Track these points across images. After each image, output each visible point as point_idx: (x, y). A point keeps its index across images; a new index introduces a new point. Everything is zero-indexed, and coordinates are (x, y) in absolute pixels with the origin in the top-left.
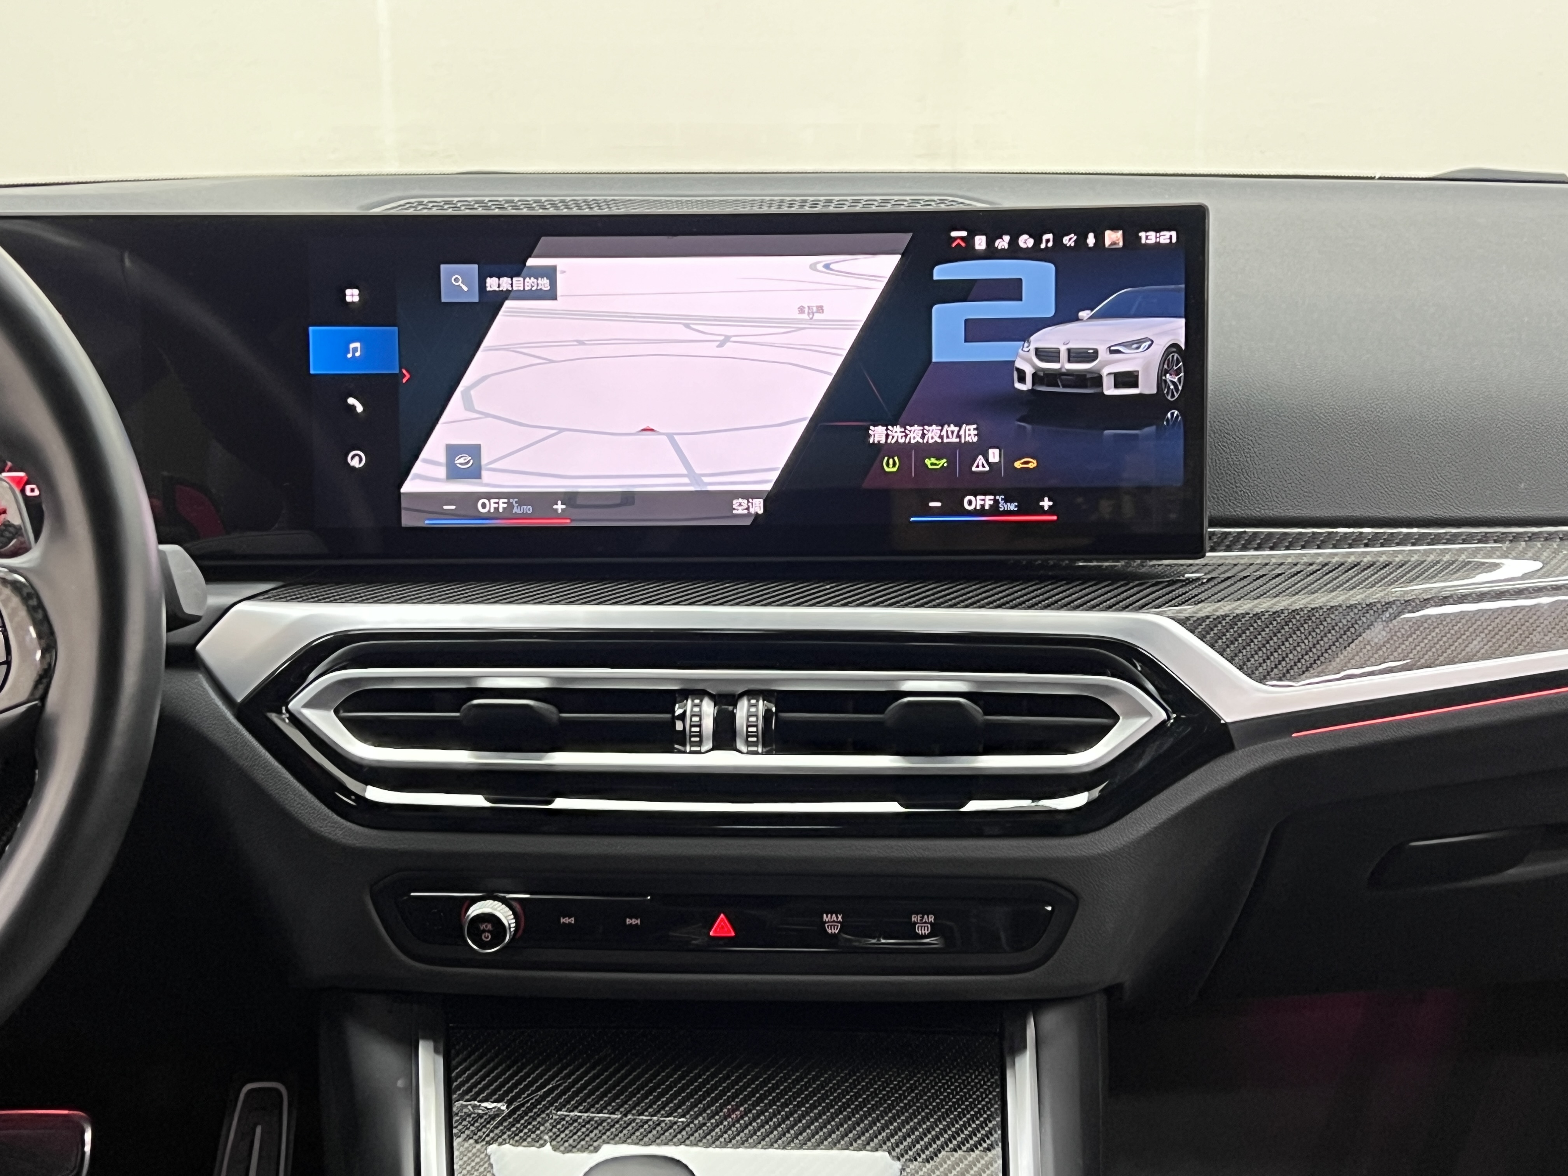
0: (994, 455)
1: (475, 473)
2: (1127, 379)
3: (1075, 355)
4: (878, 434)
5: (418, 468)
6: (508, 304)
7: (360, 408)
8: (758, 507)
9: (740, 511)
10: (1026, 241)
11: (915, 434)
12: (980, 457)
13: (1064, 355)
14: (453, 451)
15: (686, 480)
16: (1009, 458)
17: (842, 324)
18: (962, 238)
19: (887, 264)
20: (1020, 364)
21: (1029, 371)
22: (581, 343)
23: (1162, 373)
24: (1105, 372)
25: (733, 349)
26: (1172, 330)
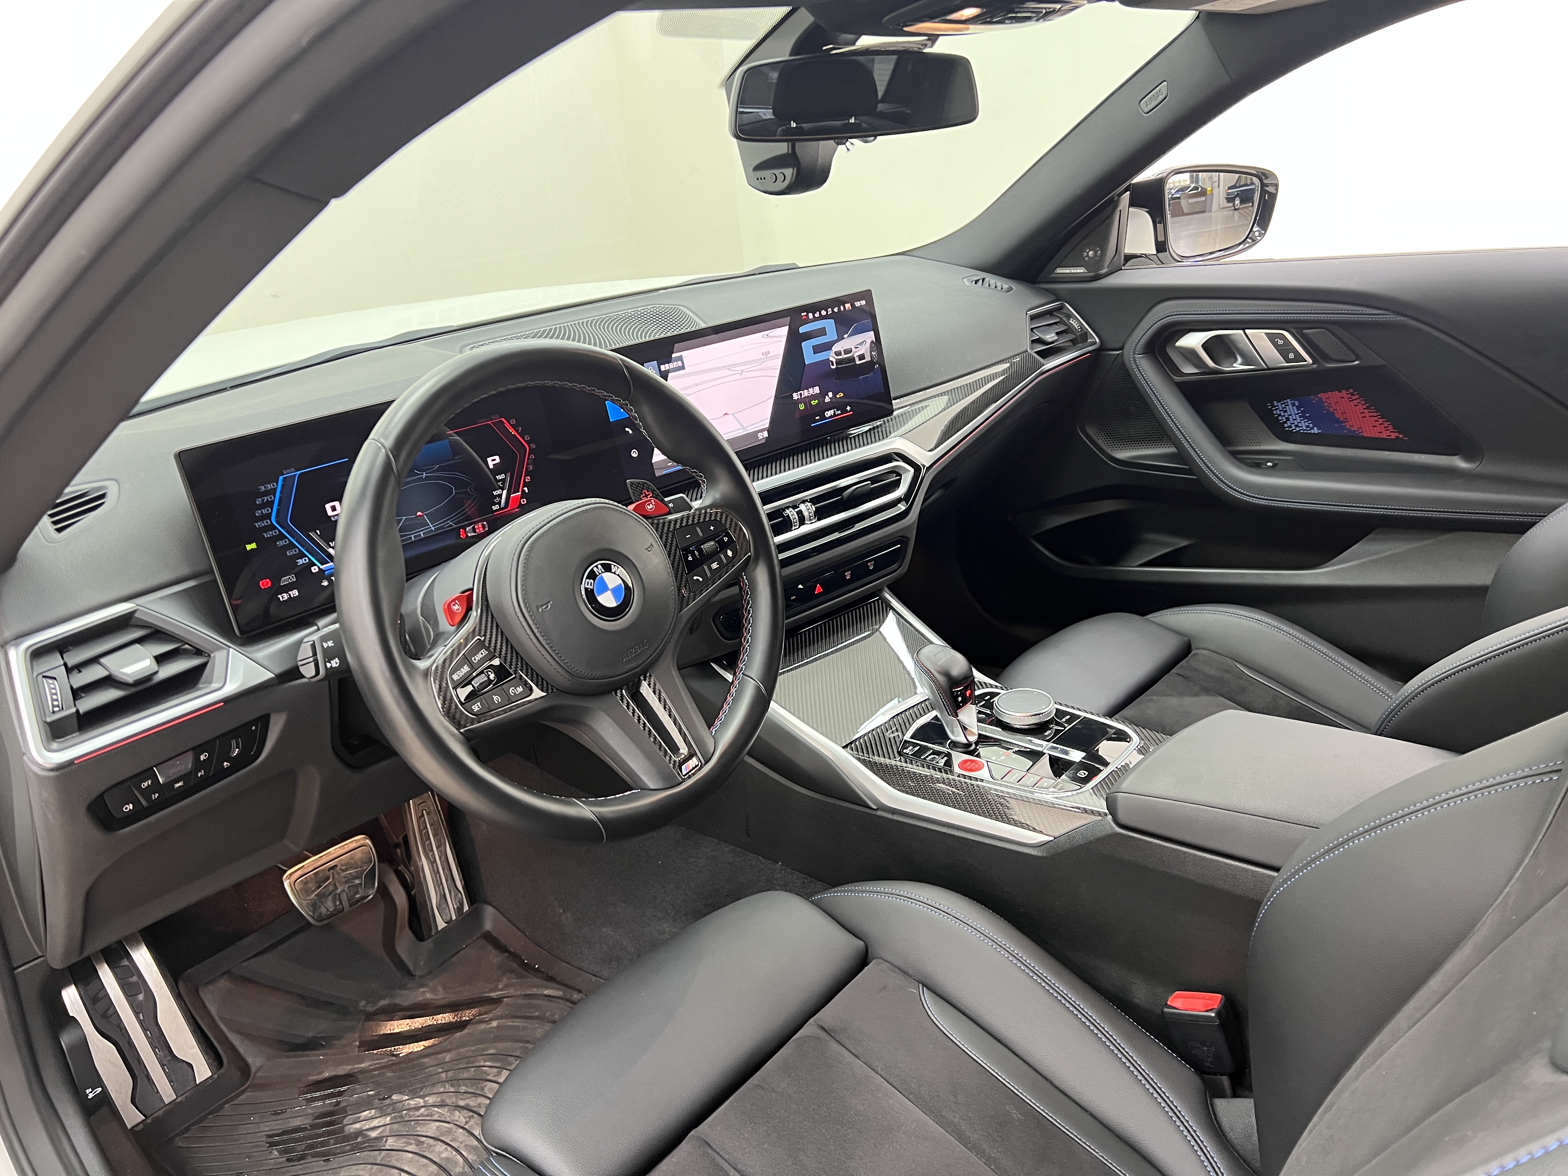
0: (830, 394)
2: (862, 357)
3: (846, 352)
6: (670, 375)
7: (631, 432)
8: (766, 434)
9: (761, 437)
10: (824, 313)
11: (805, 393)
12: (827, 396)
13: (843, 353)
15: (742, 430)
16: (835, 395)
17: (776, 357)
18: (805, 315)
19: (785, 330)
20: (831, 359)
21: (834, 361)
22: (697, 385)
23: (871, 352)
24: (855, 355)
25: (745, 375)
26: (870, 336)
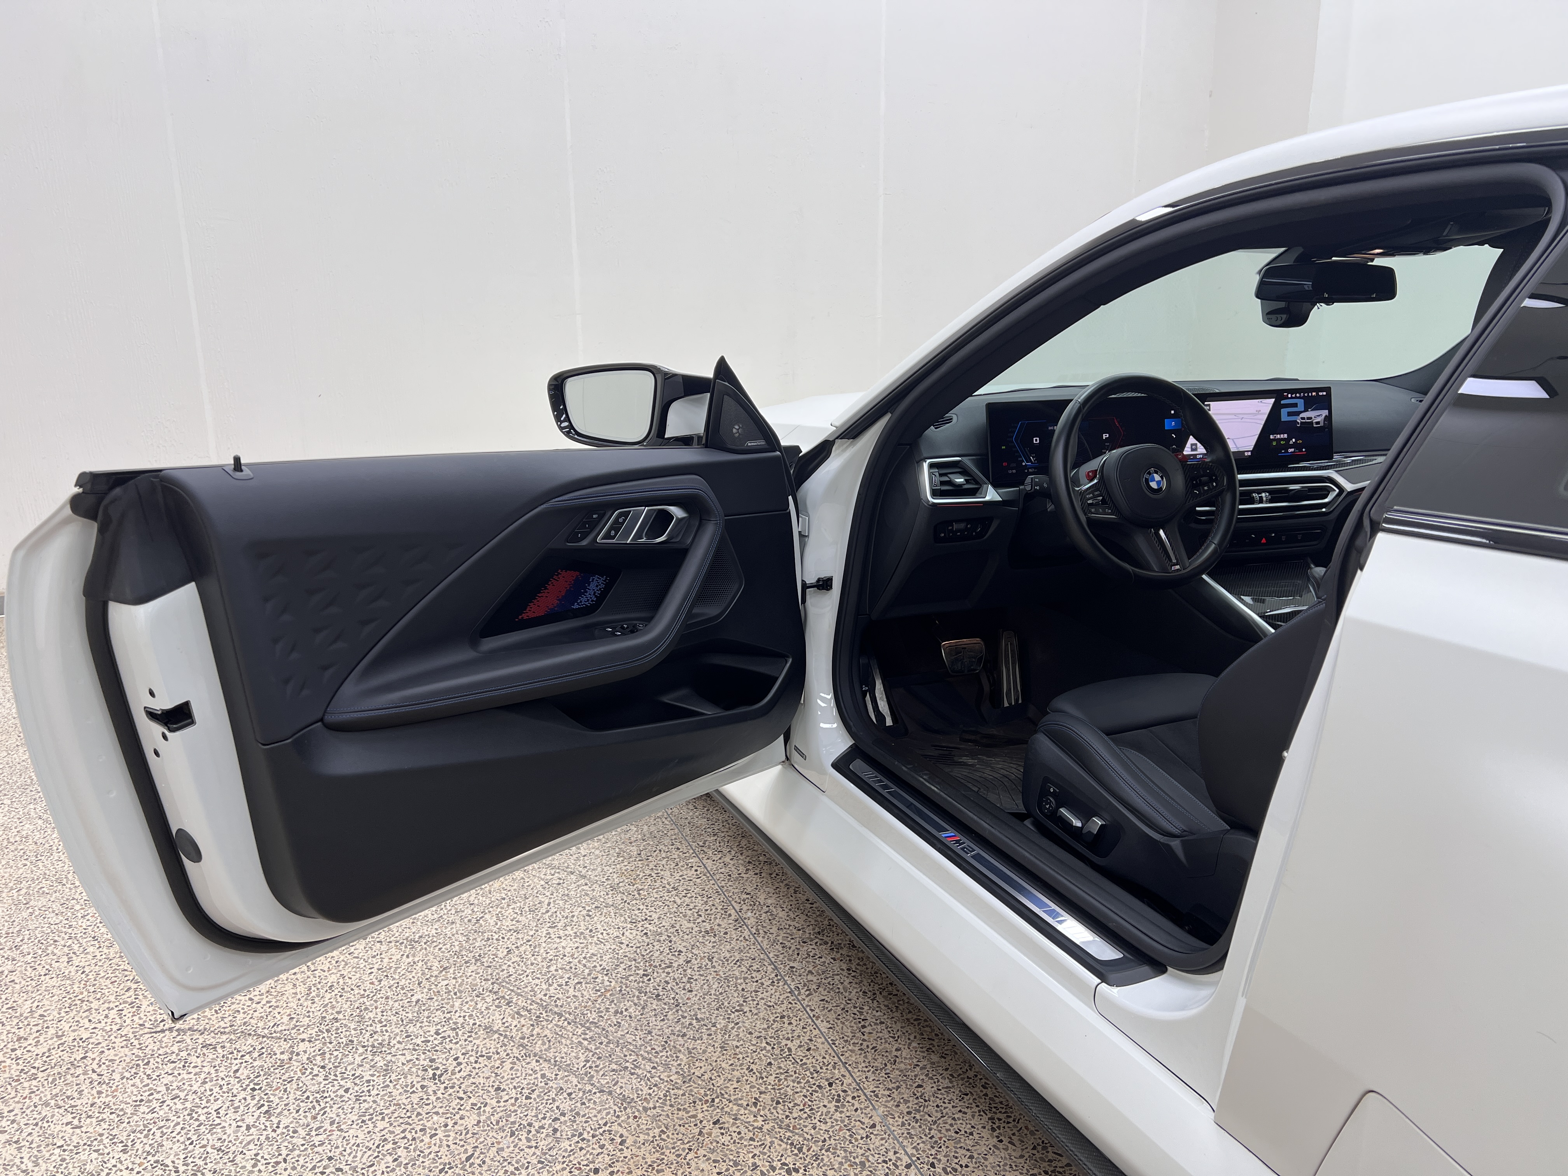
0: (1294, 440)
1: (1196, 449)
2: (1318, 423)
3: (1308, 418)
4: (1271, 437)
5: (1186, 449)
7: (1175, 436)
8: (1250, 454)
9: (1246, 455)
10: (1298, 395)
11: (1278, 436)
12: (1291, 441)
13: (1306, 419)
14: (1192, 445)
16: (1296, 441)
17: (1264, 414)
18: (1287, 395)
19: (1272, 401)
20: (1298, 421)
21: (1300, 422)
23: (1324, 421)
24: (1314, 421)
25: (1243, 420)
26: (1325, 413)
